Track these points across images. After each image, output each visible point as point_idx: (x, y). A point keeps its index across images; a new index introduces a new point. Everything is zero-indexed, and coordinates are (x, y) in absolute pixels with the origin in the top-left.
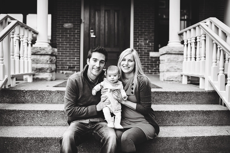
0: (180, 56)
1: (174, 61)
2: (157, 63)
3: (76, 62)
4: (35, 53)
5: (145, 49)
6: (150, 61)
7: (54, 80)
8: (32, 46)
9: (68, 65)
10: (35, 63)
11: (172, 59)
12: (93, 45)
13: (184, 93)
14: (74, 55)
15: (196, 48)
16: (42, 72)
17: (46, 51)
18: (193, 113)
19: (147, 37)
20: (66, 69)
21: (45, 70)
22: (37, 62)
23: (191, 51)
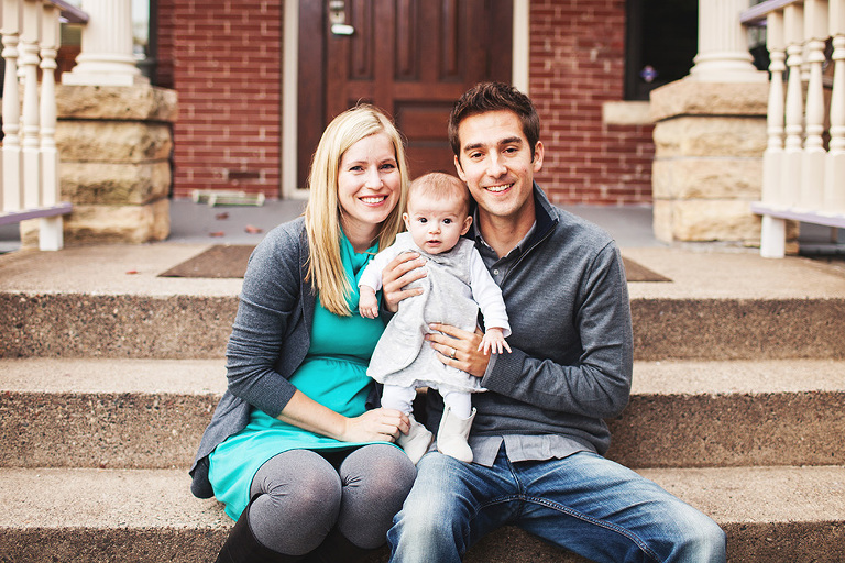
0: (751, 127)
1: (720, 147)
2: (640, 153)
3: (262, 150)
4: (74, 111)
5: (581, 87)
6: (604, 145)
7: (163, 236)
8: (57, 78)
9: (226, 165)
10: (74, 161)
11: (712, 140)
12: (343, 68)
13: (774, 307)
14: (254, 117)
15: (828, 88)
16: (106, 203)
17: (124, 103)
18: (824, 403)
19: (589, 33)
20: (216, 180)
21: (120, 191)
22: (84, 158)
23: (805, 101)
